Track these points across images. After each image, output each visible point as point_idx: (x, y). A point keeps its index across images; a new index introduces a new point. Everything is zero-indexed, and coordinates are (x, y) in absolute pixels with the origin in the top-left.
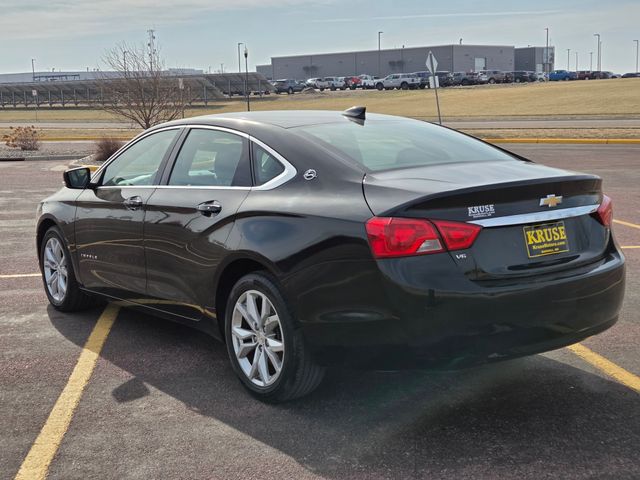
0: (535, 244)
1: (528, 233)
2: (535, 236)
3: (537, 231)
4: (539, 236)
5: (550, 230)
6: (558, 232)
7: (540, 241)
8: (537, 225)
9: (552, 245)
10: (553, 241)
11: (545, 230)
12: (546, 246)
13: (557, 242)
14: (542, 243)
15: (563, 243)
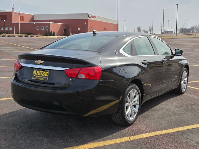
0: (35, 75)
1: (35, 71)
2: (36, 72)
3: (38, 71)
4: (37, 73)
5: (42, 72)
6: (45, 73)
7: (37, 74)
8: (38, 69)
9: (41, 77)
10: (42, 76)
11: (40, 72)
12: (38, 76)
13: (43, 76)
14: (37, 75)
15: (45, 77)
